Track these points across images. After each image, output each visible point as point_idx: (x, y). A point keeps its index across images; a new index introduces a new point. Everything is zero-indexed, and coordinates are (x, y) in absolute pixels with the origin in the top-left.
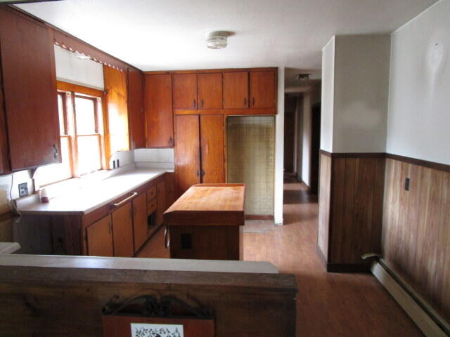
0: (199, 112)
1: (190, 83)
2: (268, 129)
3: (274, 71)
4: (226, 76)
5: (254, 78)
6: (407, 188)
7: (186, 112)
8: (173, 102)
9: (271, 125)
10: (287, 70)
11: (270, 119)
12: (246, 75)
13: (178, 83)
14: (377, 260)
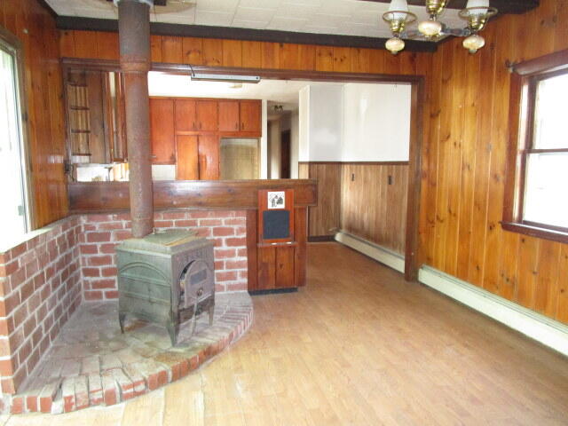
0: (197, 133)
1: (189, 108)
2: (252, 149)
3: (259, 102)
4: (221, 104)
5: (244, 107)
6: (353, 180)
7: (186, 133)
8: (175, 124)
9: (256, 146)
10: (269, 102)
11: (255, 141)
12: (236, 104)
13: (178, 108)
14: (338, 231)
